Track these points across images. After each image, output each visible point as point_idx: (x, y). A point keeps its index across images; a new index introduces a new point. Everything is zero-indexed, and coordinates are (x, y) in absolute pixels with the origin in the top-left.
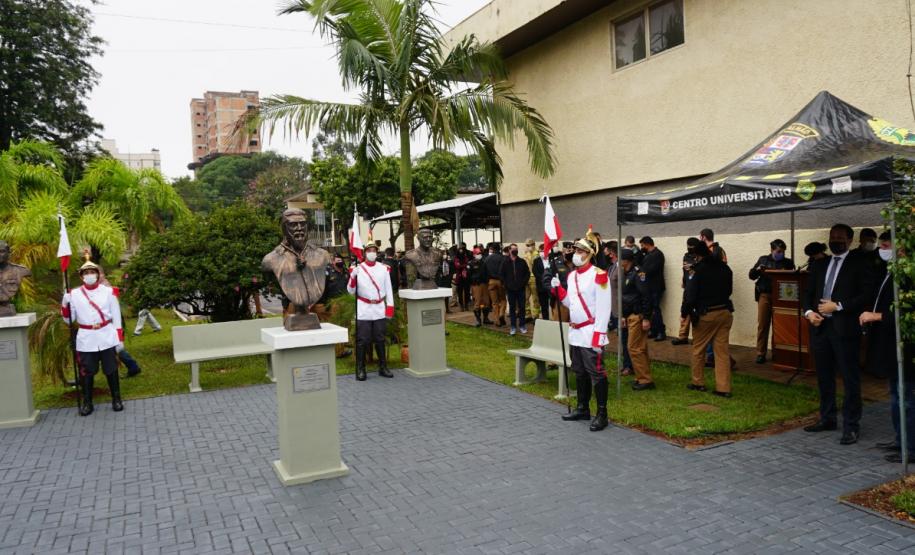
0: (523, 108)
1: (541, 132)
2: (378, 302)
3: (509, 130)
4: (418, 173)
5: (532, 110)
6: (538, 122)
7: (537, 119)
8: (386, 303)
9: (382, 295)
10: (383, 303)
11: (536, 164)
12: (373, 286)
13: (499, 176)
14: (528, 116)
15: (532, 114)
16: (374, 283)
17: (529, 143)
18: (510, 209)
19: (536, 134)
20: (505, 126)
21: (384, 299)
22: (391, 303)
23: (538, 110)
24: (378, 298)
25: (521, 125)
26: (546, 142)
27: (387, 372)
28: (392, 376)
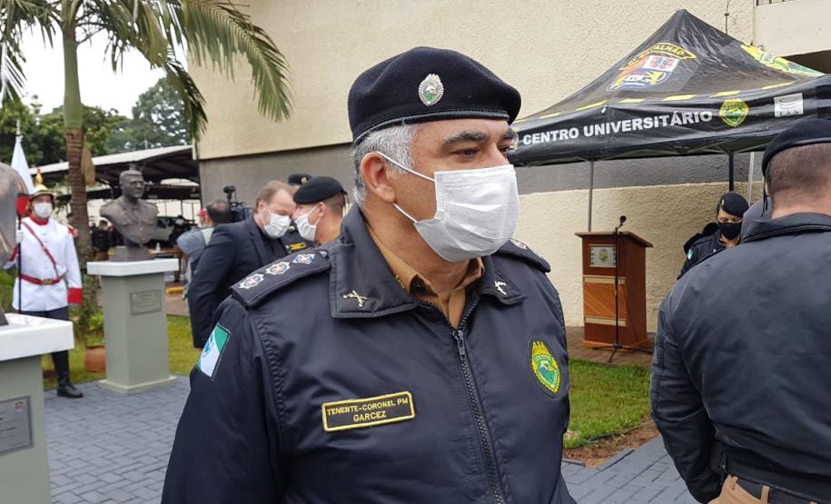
0: (245, 26)
1: (268, 59)
3: (226, 54)
4: (55, 125)
5: (257, 30)
6: (265, 46)
7: (264, 43)
8: (67, 283)
9: (62, 270)
10: (62, 284)
11: (264, 102)
14: (253, 37)
15: (257, 35)
16: (46, 251)
17: (255, 74)
18: (213, 166)
19: (264, 62)
20: (221, 47)
21: (64, 277)
23: (267, 31)
25: (243, 48)
26: (278, 75)
27: (71, 391)
28: (81, 396)
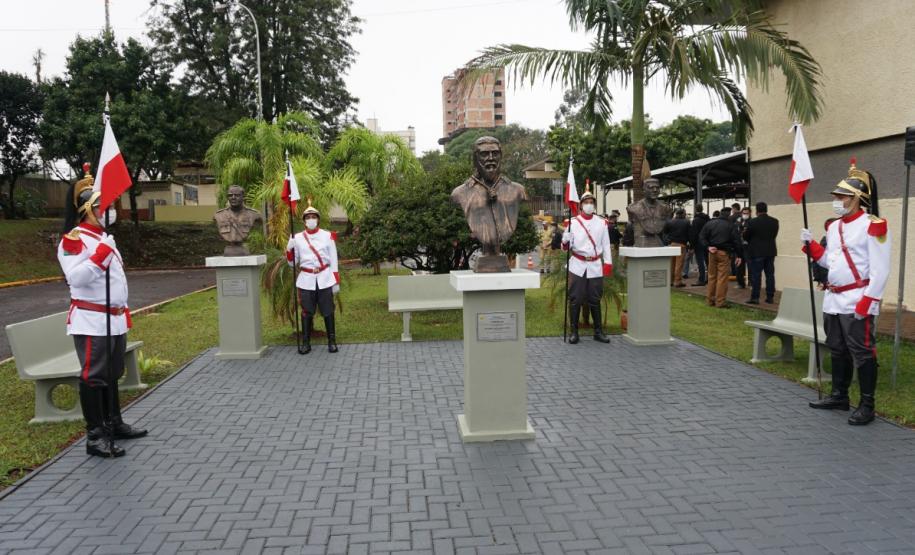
0: (782, 42)
1: (803, 68)
2: (594, 259)
3: (763, 69)
4: (659, 138)
5: (794, 43)
6: (802, 58)
7: (800, 54)
8: (603, 261)
9: (599, 252)
10: (599, 261)
11: (796, 105)
12: (590, 242)
13: (748, 128)
14: (789, 51)
15: (793, 48)
16: (590, 237)
17: (788, 83)
18: (762, 167)
19: (798, 72)
20: (759, 65)
21: (601, 256)
22: (608, 260)
23: (803, 43)
24: (594, 255)
25: (779, 62)
26: (811, 81)
27: (602, 337)
28: (608, 342)
